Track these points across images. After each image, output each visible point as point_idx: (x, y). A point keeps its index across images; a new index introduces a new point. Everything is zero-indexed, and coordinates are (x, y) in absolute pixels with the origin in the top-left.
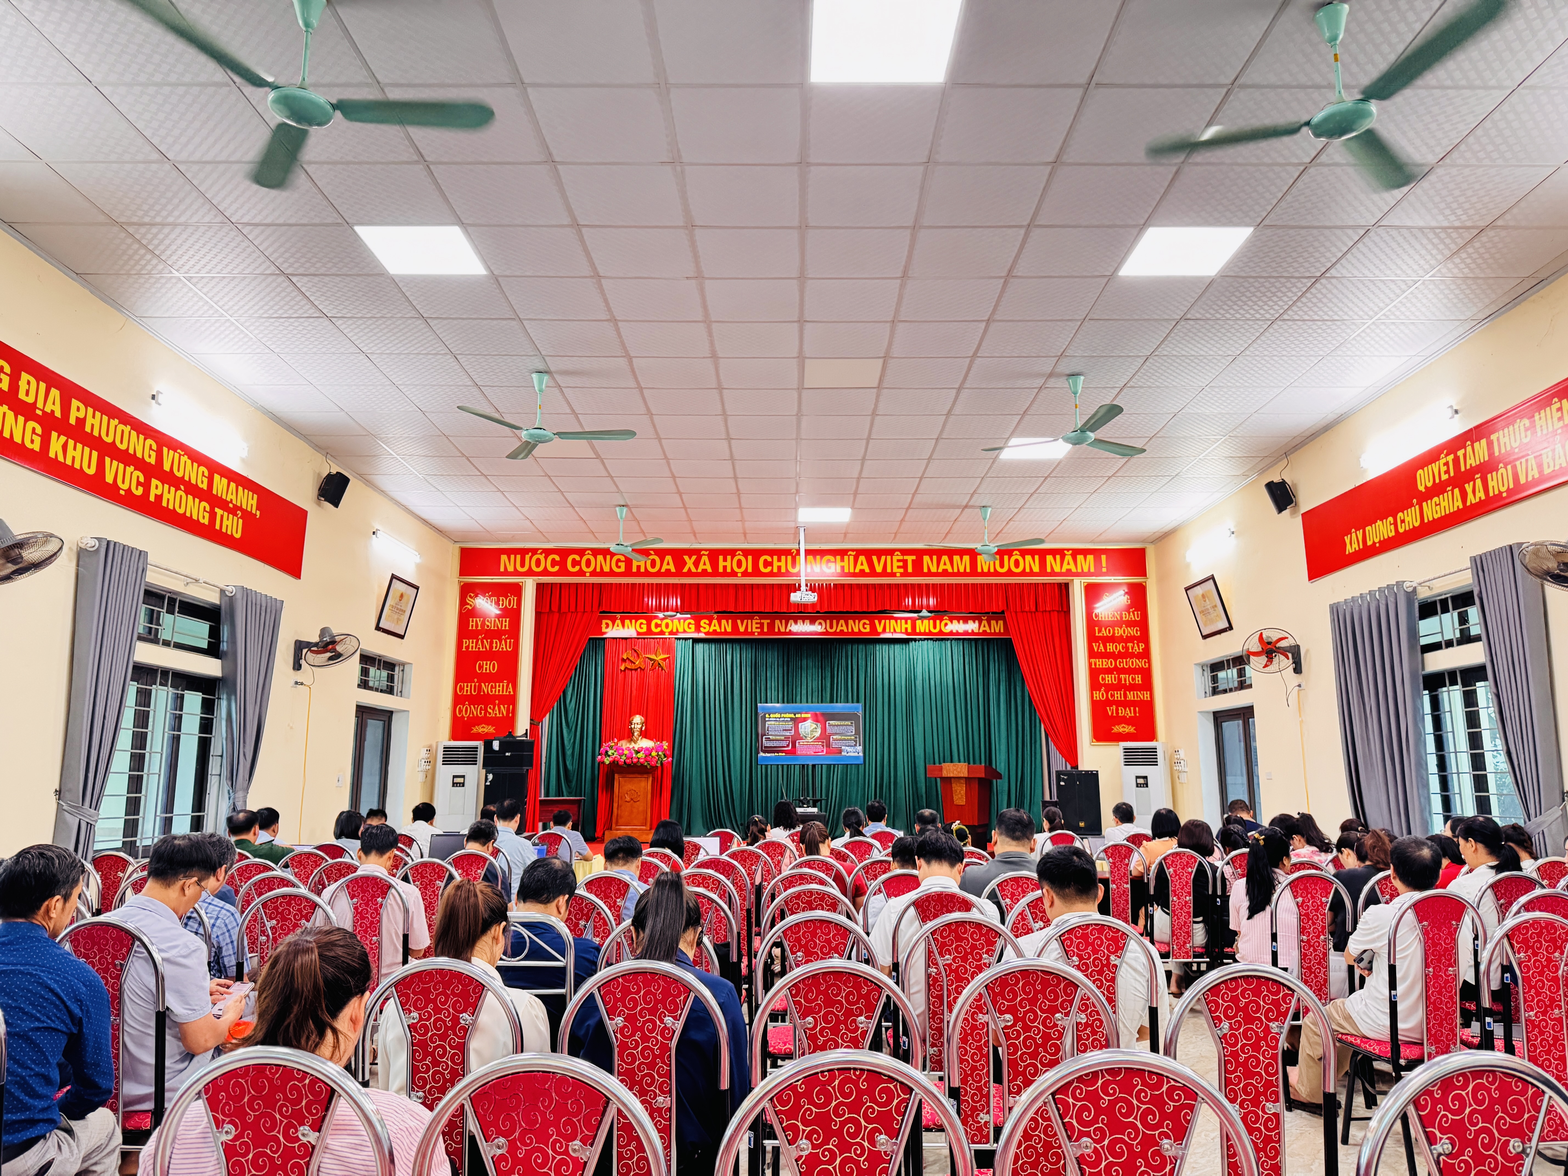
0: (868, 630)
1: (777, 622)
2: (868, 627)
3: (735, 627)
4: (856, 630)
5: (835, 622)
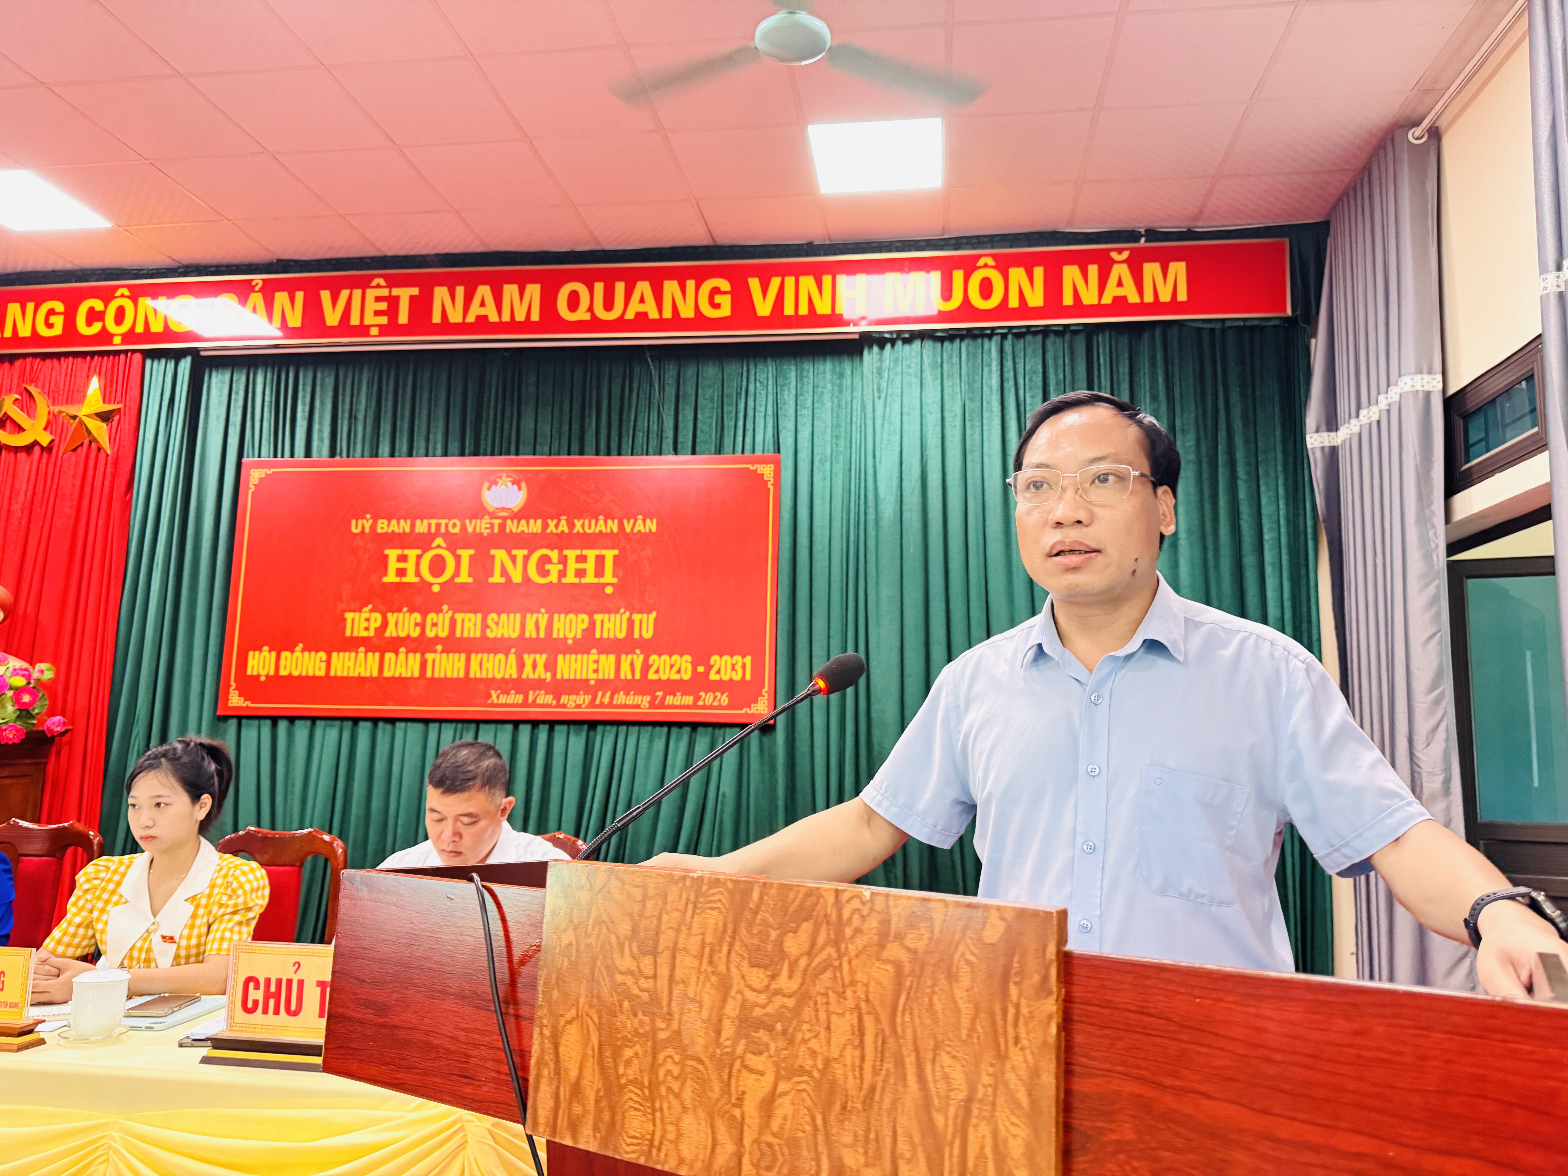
0: (725, 311)
1: (441, 293)
2: (726, 301)
4: (687, 311)
5: (620, 287)
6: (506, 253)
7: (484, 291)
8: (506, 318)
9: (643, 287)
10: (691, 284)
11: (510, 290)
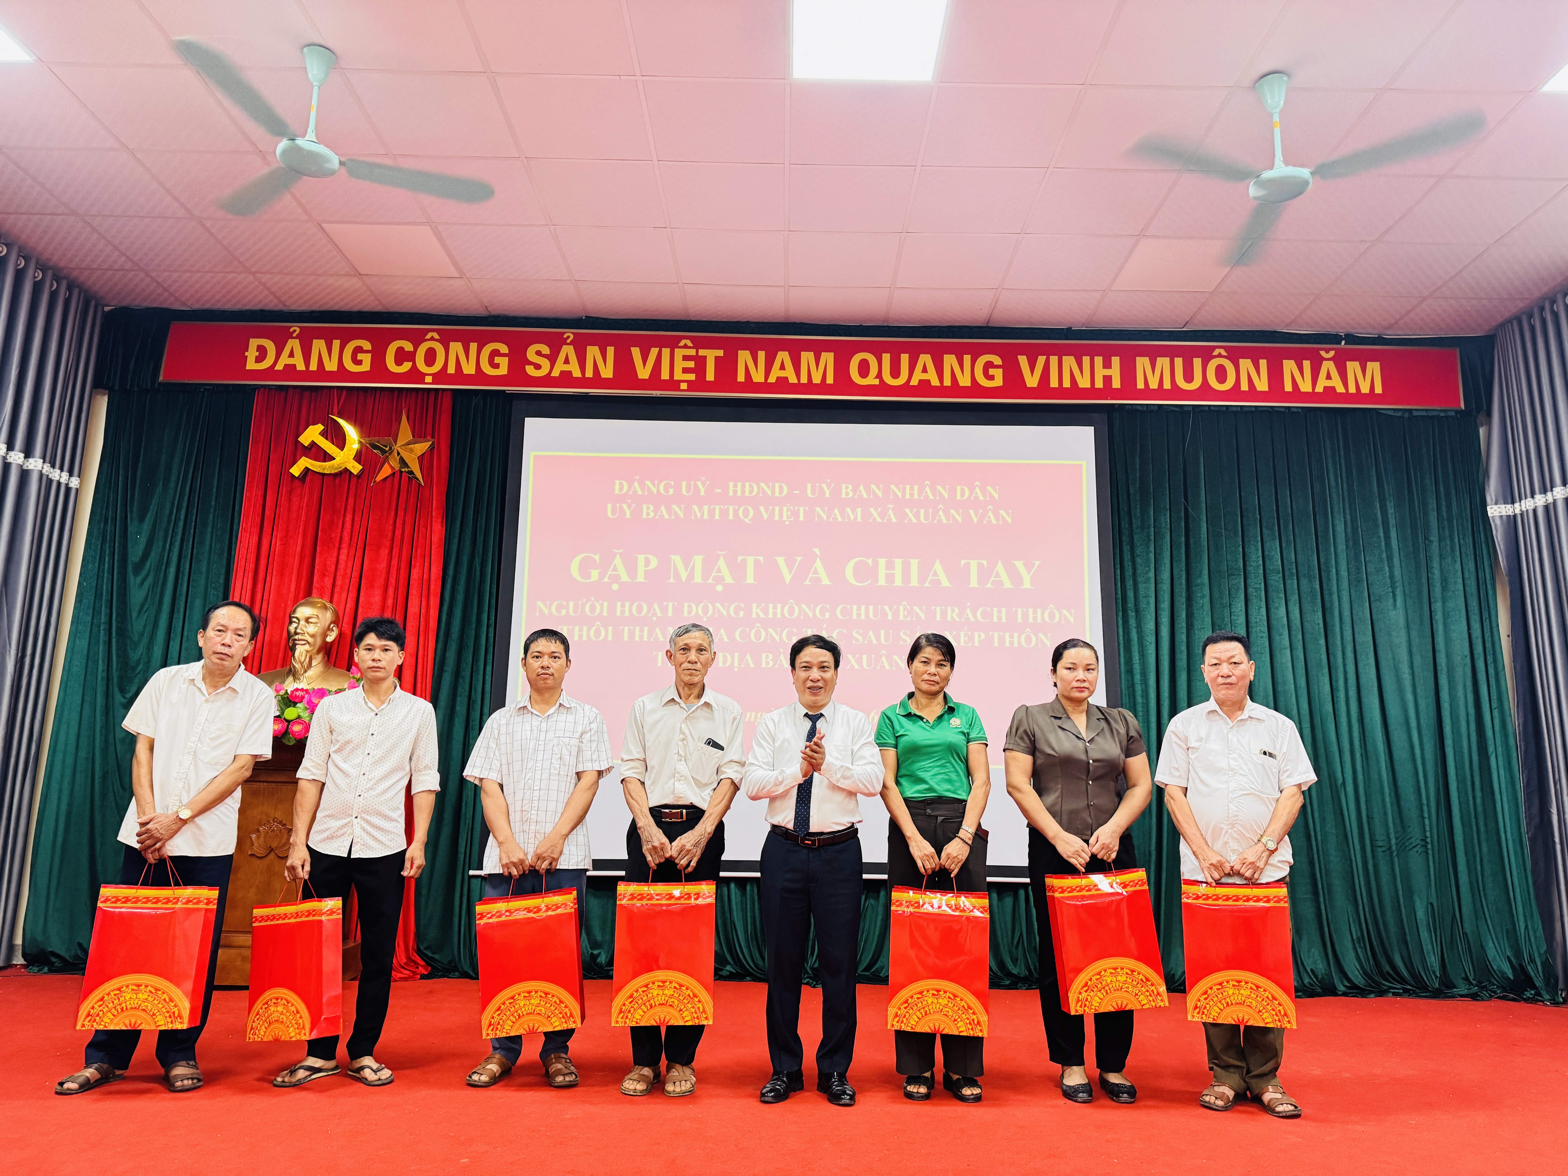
0: (998, 382)
1: (744, 356)
2: (998, 374)
3: (624, 365)
4: (964, 381)
5: (905, 358)
7: (783, 356)
8: (804, 380)
9: (925, 359)
10: (967, 358)
11: (807, 357)
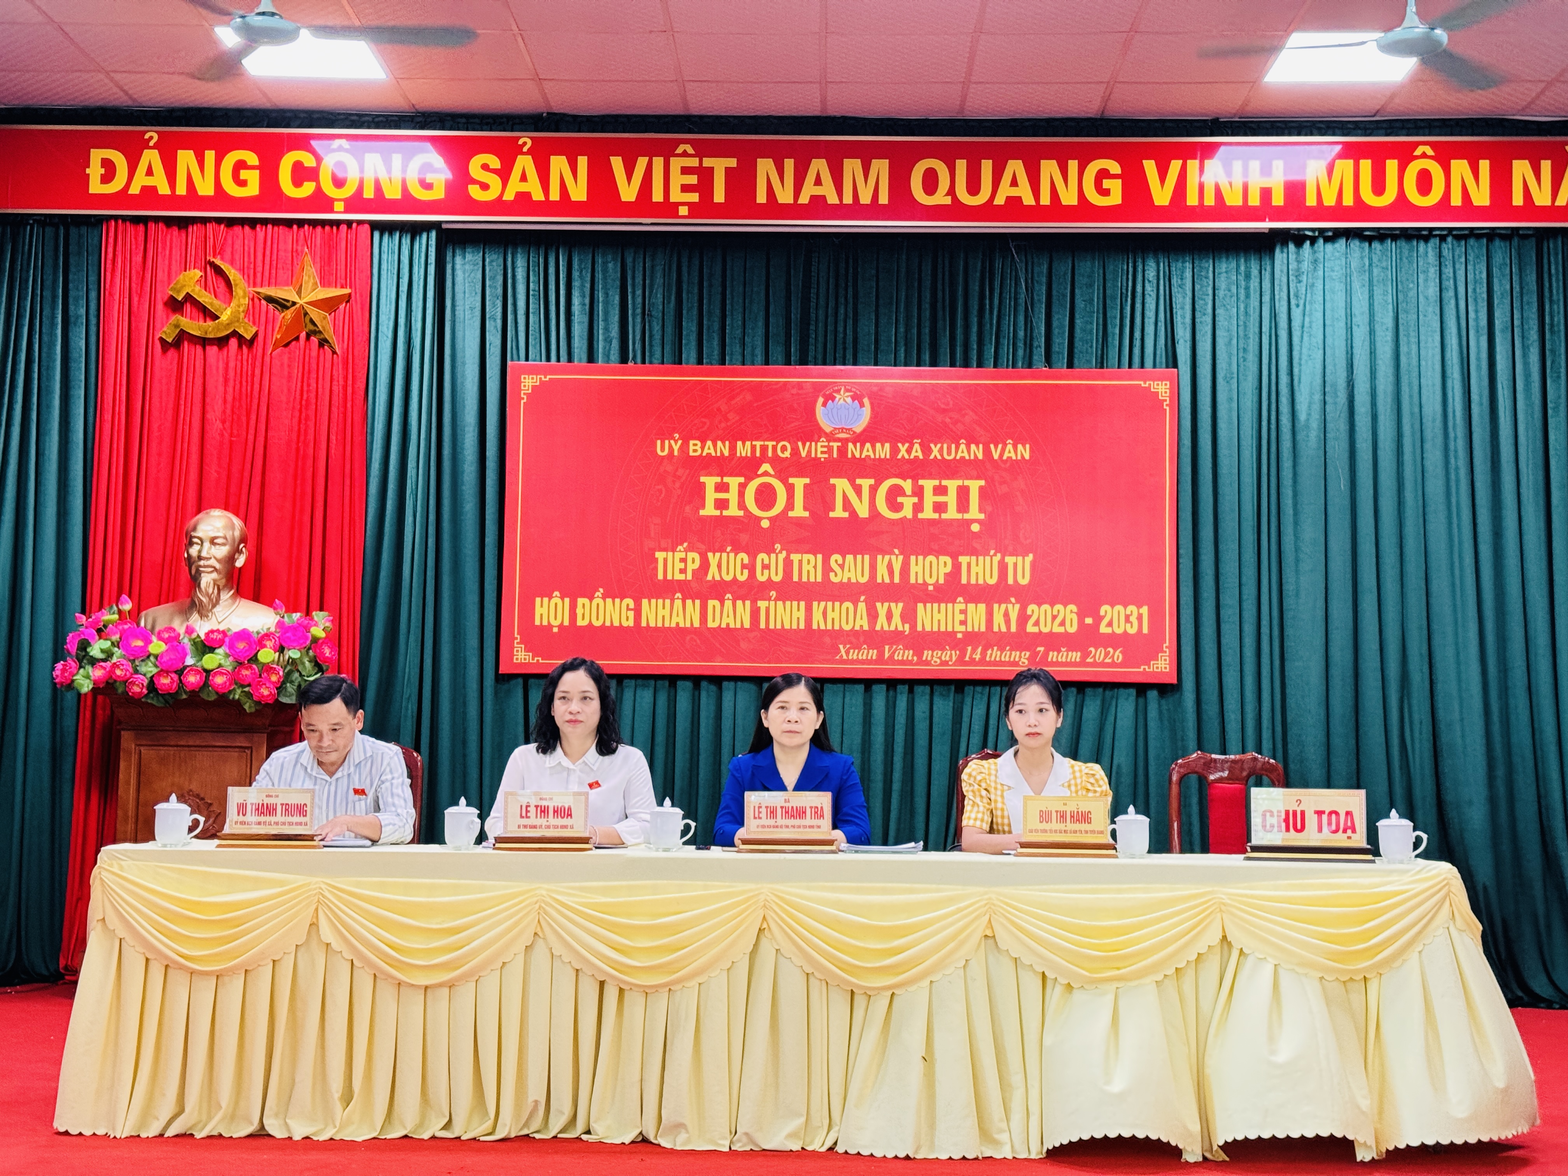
0: (1115, 198)
1: (765, 167)
2: (1115, 186)
3: (602, 183)
4: (1069, 198)
6: (844, 118)
7: (819, 166)
8: (848, 199)
9: (1015, 167)
10: (1073, 166)
11: (852, 166)
